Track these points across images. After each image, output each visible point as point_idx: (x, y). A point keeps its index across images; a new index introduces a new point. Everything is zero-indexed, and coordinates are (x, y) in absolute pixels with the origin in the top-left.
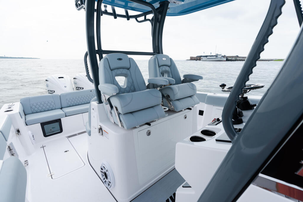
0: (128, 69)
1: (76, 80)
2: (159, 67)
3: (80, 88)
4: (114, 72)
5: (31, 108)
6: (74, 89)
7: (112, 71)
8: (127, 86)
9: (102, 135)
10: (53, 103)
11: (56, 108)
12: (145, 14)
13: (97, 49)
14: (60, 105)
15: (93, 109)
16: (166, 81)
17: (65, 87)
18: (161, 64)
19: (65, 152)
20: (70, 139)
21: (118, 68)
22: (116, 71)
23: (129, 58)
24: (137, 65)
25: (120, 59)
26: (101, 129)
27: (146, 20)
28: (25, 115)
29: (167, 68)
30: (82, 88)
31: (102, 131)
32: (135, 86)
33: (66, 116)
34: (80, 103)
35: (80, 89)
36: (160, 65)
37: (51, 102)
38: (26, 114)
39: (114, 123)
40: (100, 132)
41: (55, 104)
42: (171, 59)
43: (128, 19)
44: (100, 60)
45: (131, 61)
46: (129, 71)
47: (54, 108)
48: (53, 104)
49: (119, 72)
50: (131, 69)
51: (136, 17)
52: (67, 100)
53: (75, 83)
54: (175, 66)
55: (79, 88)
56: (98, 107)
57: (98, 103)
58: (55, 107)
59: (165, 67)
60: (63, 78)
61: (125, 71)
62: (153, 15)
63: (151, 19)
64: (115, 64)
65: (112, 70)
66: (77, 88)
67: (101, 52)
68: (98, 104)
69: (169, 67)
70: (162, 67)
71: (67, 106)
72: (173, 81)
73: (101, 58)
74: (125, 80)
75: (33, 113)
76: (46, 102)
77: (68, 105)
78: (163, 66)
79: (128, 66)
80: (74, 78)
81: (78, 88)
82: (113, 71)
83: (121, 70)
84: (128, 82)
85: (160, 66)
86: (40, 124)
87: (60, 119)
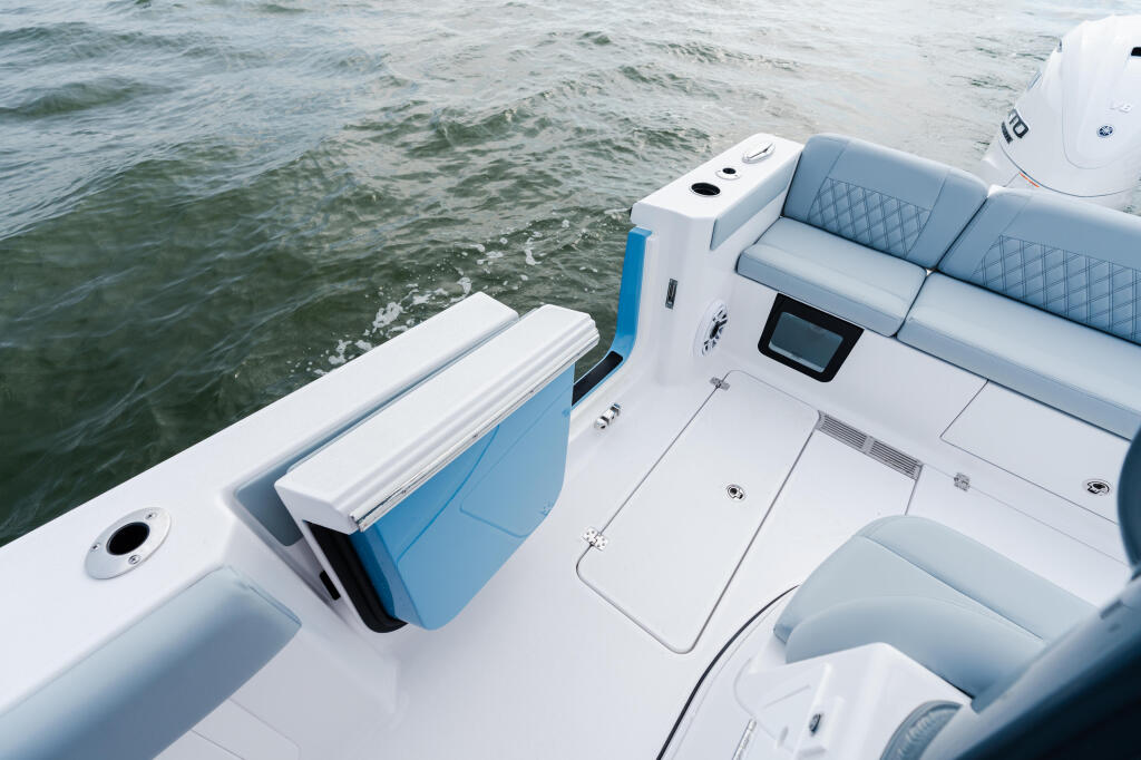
5: (819, 195)
11: (911, 256)
19: (728, 488)
28: (783, 214)
33: (895, 336)
37: (913, 212)
38: (786, 213)
41: (921, 230)
48: (913, 225)
58: (910, 246)
71: (967, 278)
75: (809, 222)
76: (894, 202)
77: (979, 277)
86: (775, 294)
87: (862, 331)
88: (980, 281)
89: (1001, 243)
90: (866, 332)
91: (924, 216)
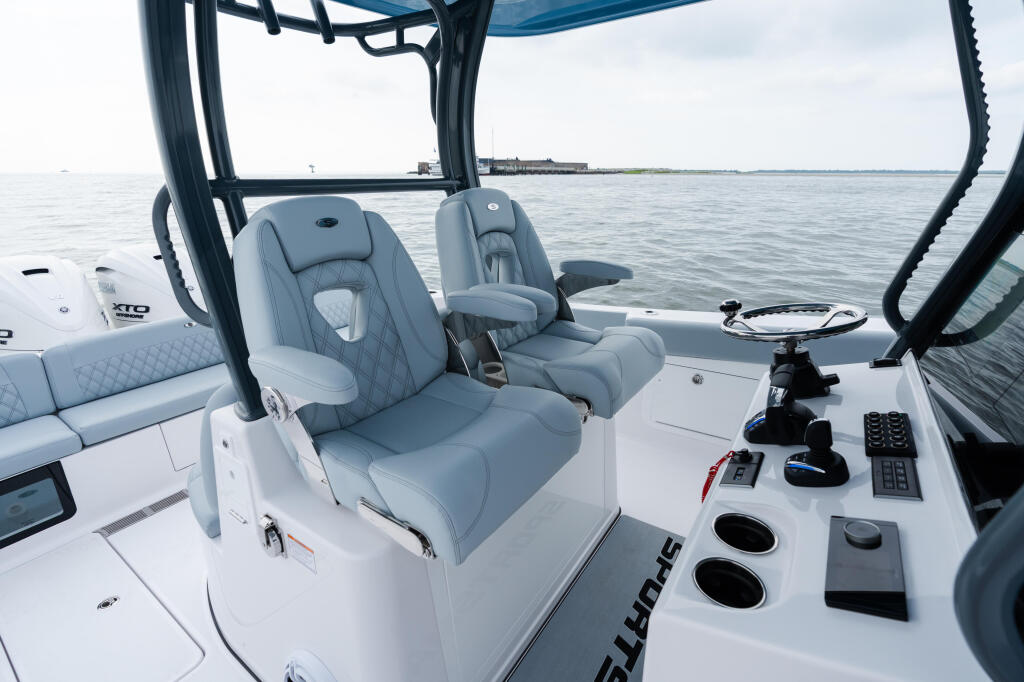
0: (364, 260)
1: (110, 277)
2: (478, 237)
3: (131, 309)
4: (308, 279)
6: (106, 313)
7: (300, 276)
8: (367, 333)
9: (283, 551)
10: (11, 393)
11: (31, 413)
12: (400, 22)
13: (211, 173)
14: (49, 395)
15: (225, 444)
16: (530, 308)
17: (64, 310)
18: (483, 227)
19: (99, 607)
20: (114, 538)
21: (322, 263)
22: (314, 273)
23: (364, 212)
24: (399, 241)
25: (329, 223)
26: (272, 530)
27: (402, 47)
29: (506, 242)
30: (144, 309)
31: (279, 536)
32: (398, 327)
33: (84, 446)
34: (144, 379)
35: (131, 311)
36: (482, 229)
39: (334, 503)
40: (268, 542)
41: (19, 396)
42: (514, 205)
43: (329, 40)
44: (235, 233)
45: (371, 220)
46: (368, 268)
47: (16, 416)
48: (8, 398)
49: (328, 274)
50: (376, 260)
51: (360, 31)
52: (78, 371)
53: (109, 289)
54: (529, 229)
55: (128, 307)
56: (249, 433)
57: (245, 415)
58: (23, 410)
59: (497, 235)
60: (45, 271)
61: (351, 271)
62: (435, 29)
63: (424, 45)
64: (309, 244)
65: (296, 272)
66: (117, 307)
67: (234, 189)
68: (247, 420)
69: (509, 234)
70: (486, 237)
71: (84, 400)
72: (549, 302)
73: (238, 221)
74: (353, 305)
77: (90, 395)
78: (491, 234)
79: (363, 247)
80: (98, 269)
81: (123, 308)
82: (302, 277)
83: (337, 267)
84: (369, 312)
85: (480, 233)
87: (59, 462)
88: (93, 396)
89: (80, 373)
90: (62, 461)
91: (11, 388)
